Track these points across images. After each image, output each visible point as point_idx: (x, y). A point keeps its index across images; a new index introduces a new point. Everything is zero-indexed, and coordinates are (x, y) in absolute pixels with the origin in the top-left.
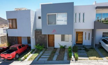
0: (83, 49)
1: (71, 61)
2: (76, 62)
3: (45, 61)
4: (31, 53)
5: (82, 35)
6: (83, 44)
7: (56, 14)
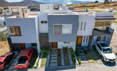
0: (83, 52)
1: (76, 65)
2: (80, 66)
3: (56, 67)
4: (40, 58)
5: (82, 38)
6: (82, 45)
7: (63, 24)
